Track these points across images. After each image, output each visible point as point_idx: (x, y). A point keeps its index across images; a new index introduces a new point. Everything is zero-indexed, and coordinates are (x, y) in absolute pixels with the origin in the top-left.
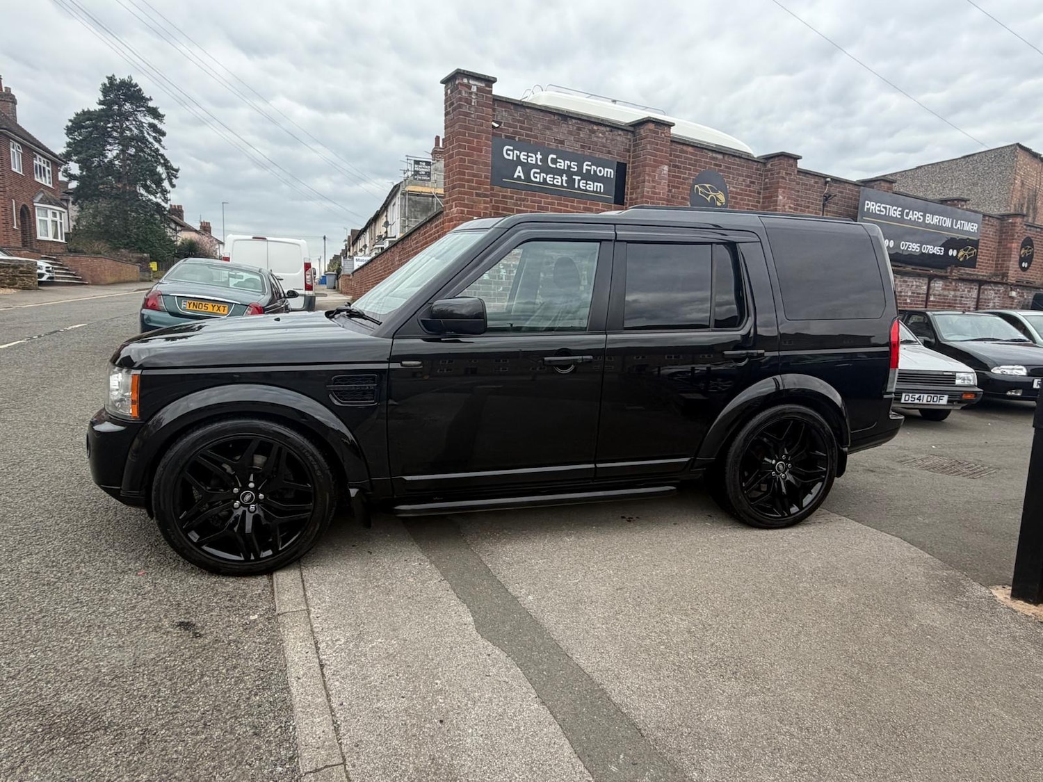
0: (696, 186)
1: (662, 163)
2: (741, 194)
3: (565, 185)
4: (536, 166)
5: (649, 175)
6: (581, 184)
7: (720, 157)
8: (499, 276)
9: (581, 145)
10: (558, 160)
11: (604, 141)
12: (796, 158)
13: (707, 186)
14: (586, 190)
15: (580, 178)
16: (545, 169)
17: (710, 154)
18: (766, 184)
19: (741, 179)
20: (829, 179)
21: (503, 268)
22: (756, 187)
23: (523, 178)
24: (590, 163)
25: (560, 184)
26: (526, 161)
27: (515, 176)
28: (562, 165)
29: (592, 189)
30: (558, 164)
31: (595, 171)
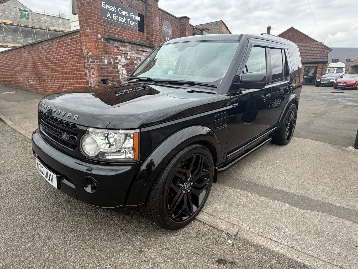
0: (164, 27)
1: (157, 16)
2: (175, 31)
3: (125, 22)
4: (114, 12)
5: (154, 21)
6: (130, 23)
7: (169, 16)
8: (111, 62)
9: (129, 5)
10: (122, 11)
11: (136, 4)
12: (189, 19)
13: (166, 27)
14: (132, 25)
15: (130, 20)
16: (118, 15)
17: (166, 15)
18: (181, 28)
19: (174, 25)
20: (194, 27)
21: (112, 59)
22: (178, 29)
23: (110, 18)
24: (132, 14)
25: (123, 22)
26: (110, 10)
27: (108, 16)
28: (123, 13)
29: (134, 25)
30: (122, 12)
31: (134, 17)
